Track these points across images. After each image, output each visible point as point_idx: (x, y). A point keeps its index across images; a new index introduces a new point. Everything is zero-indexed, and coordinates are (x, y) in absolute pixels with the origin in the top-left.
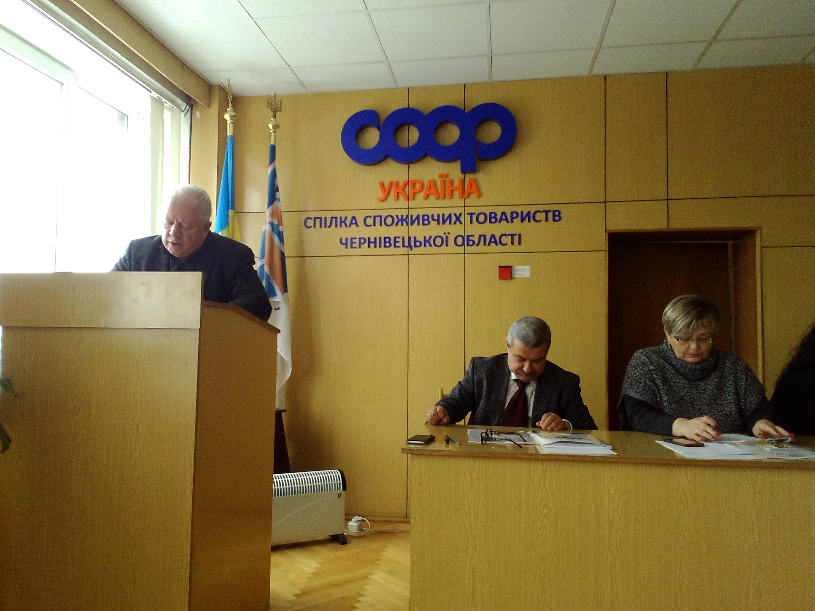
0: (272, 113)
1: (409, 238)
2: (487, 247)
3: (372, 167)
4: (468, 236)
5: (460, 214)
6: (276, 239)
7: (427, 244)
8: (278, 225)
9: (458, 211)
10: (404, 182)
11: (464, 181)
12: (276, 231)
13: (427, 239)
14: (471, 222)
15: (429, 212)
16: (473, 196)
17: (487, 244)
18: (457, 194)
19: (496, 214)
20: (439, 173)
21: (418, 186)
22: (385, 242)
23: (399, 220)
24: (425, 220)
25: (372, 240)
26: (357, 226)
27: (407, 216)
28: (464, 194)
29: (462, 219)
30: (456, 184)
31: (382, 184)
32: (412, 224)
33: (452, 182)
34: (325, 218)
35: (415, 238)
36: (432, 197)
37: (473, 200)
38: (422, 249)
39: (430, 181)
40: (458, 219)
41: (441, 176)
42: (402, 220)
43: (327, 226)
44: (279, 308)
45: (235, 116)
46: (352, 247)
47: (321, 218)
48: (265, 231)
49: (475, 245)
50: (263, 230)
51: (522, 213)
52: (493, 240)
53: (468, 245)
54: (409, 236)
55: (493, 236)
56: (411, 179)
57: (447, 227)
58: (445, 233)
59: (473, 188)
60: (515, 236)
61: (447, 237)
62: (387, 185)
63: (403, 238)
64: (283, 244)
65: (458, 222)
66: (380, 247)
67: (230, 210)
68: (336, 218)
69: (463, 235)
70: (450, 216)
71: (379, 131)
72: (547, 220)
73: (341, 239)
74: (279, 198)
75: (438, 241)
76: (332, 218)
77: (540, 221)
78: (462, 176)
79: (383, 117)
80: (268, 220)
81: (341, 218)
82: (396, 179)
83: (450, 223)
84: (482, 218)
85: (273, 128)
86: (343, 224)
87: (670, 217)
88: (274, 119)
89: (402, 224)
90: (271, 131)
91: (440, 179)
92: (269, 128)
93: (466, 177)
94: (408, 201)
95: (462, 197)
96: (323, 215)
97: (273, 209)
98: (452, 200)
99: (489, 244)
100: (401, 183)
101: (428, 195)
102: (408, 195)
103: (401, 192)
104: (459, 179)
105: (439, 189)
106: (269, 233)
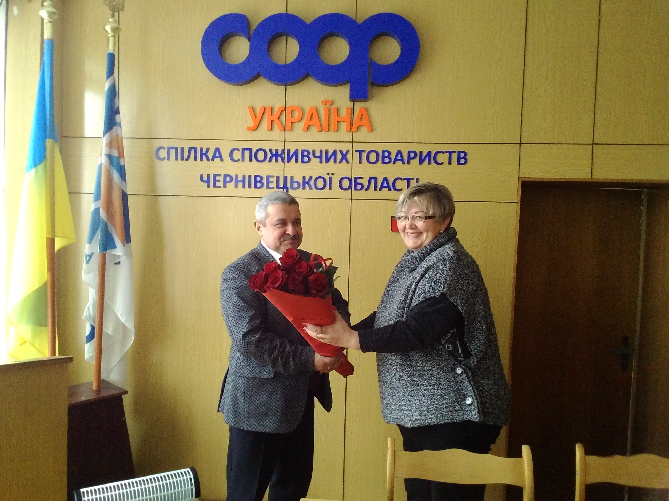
1: (285, 178)
2: (378, 192)
4: (356, 179)
5: (348, 151)
6: (116, 176)
7: (307, 186)
8: (119, 158)
9: (344, 148)
10: (280, 108)
11: (352, 111)
12: (115, 165)
13: (307, 180)
14: (360, 162)
15: (310, 147)
16: (364, 129)
17: (378, 188)
18: (344, 126)
19: (390, 153)
20: (322, 99)
21: (296, 114)
22: (256, 182)
23: (273, 155)
24: (305, 157)
25: (240, 178)
26: (222, 160)
27: (283, 151)
28: (353, 128)
29: (349, 157)
30: (344, 113)
31: (253, 109)
32: (289, 161)
33: (338, 110)
34: (182, 149)
36: (314, 129)
37: (363, 134)
39: (311, 108)
40: (344, 157)
41: (325, 103)
42: (277, 156)
43: (184, 159)
44: (119, 262)
46: (215, 186)
47: (176, 149)
48: (101, 165)
49: (364, 189)
50: (99, 163)
51: (421, 152)
52: (385, 184)
53: (356, 189)
54: (285, 175)
55: (385, 179)
56: (288, 105)
57: (331, 167)
58: (328, 174)
59: (364, 120)
60: (411, 181)
61: (330, 178)
62: (258, 111)
63: (278, 177)
64: (126, 182)
65: (344, 161)
66: (250, 187)
67: (48, 140)
68: (195, 149)
69: (351, 178)
70: (335, 153)
71: (249, 41)
72: (450, 163)
73: (201, 176)
74: (120, 123)
75: (320, 183)
76: (190, 149)
77: (442, 164)
78: (350, 104)
79: (255, 23)
80: (105, 151)
81: (201, 149)
82: (269, 104)
83: (335, 162)
84: (373, 157)
85: (111, 31)
86: (204, 157)
87: (594, 165)
88: (113, 19)
89: (277, 161)
90: (109, 35)
91: (324, 107)
92: (107, 31)
93: (355, 105)
94: (284, 132)
96: (179, 144)
98: (338, 134)
99: (380, 190)
100: (276, 110)
101: (309, 125)
102: (284, 125)
103: (276, 121)
104: (348, 108)
105: (323, 118)
106: (106, 168)
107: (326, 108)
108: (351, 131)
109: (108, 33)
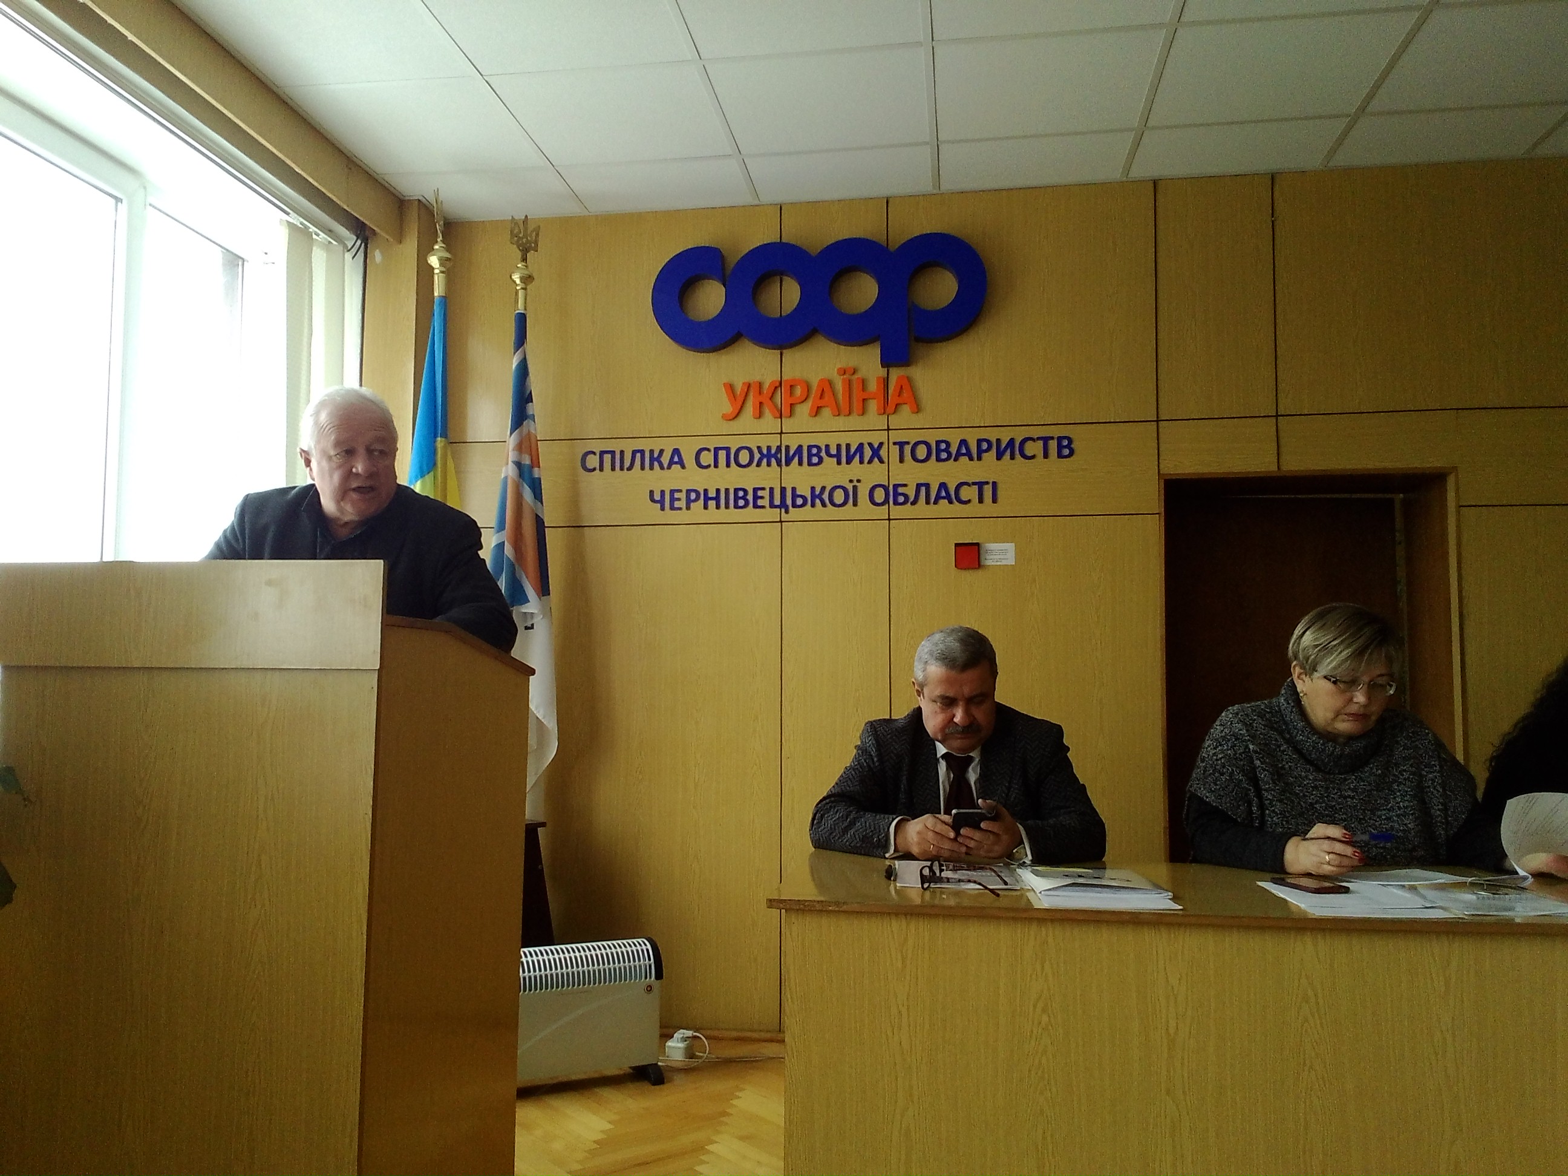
0: (519, 254)
1: (783, 490)
2: (932, 506)
3: (712, 356)
4: (896, 486)
5: (881, 444)
6: (528, 494)
7: (818, 501)
8: (532, 467)
9: (876, 439)
10: (772, 383)
11: (886, 381)
12: (526, 475)
13: (817, 492)
14: (902, 460)
15: (821, 440)
16: (906, 409)
17: (932, 501)
18: (873, 406)
19: (948, 444)
20: (839, 366)
21: (798, 391)
22: (736, 498)
23: (762, 456)
24: (813, 456)
25: (712, 494)
26: (683, 467)
27: (779, 448)
28: (888, 408)
29: (883, 453)
30: (873, 386)
31: (730, 388)
32: (788, 464)
33: (864, 382)
34: (622, 452)
35: (794, 489)
36: (826, 412)
37: (904, 417)
38: (807, 512)
39: (822, 380)
40: (876, 453)
41: (843, 372)
42: (770, 456)
43: (625, 468)
44: (533, 625)
45: (448, 259)
46: (672, 508)
47: (613, 453)
48: (506, 478)
49: (909, 504)
50: (503, 476)
51: (998, 441)
52: (943, 494)
53: (896, 503)
54: (783, 486)
55: (943, 486)
56: (785, 378)
57: (855, 469)
58: (851, 481)
59: (905, 394)
60: (986, 487)
61: (855, 488)
62: (739, 388)
63: (772, 490)
64: (542, 503)
65: (876, 459)
66: (727, 507)
67: (439, 439)
68: (642, 452)
69: (887, 484)
70: (861, 447)
71: (724, 286)
72: (1046, 456)
73: (652, 493)
74: (534, 415)
75: (839, 497)
76: (634, 453)
77: (1033, 457)
78: (882, 372)
79: (732, 259)
80: (512, 456)
81: (652, 452)
82: (758, 378)
83: (861, 462)
84: (922, 452)
85: (521, 281)
86: (656, 464)
87: (1282, 449)
88: (524, 264)
89: (769, 465)
90: (518, 288)
91: (842, 377)
92: (515, 282)
93: (890, 374)
94: (780, 420)
95: (884, 410)
96: (616, 446)
97: (520, 434)
98: (865, 418)
99: (935, 503)
100: (766, 386)
101: (818, 407)
102: (780, 406)
103: (766, 401)
104: (878, 378)
105: (840, 396)
106: (514, 481)
107: (844, 380)
108: (884, 413)
109: (517, 285)
